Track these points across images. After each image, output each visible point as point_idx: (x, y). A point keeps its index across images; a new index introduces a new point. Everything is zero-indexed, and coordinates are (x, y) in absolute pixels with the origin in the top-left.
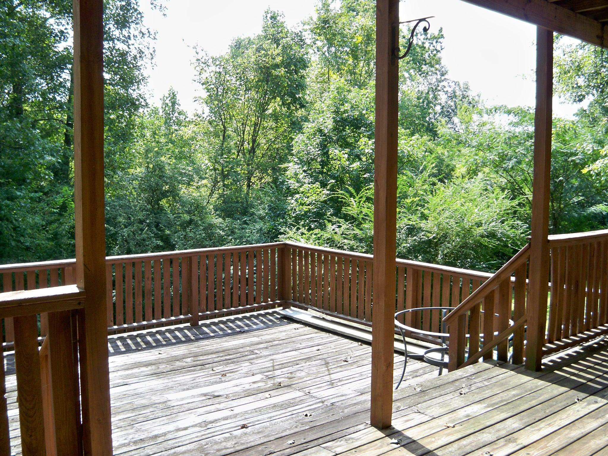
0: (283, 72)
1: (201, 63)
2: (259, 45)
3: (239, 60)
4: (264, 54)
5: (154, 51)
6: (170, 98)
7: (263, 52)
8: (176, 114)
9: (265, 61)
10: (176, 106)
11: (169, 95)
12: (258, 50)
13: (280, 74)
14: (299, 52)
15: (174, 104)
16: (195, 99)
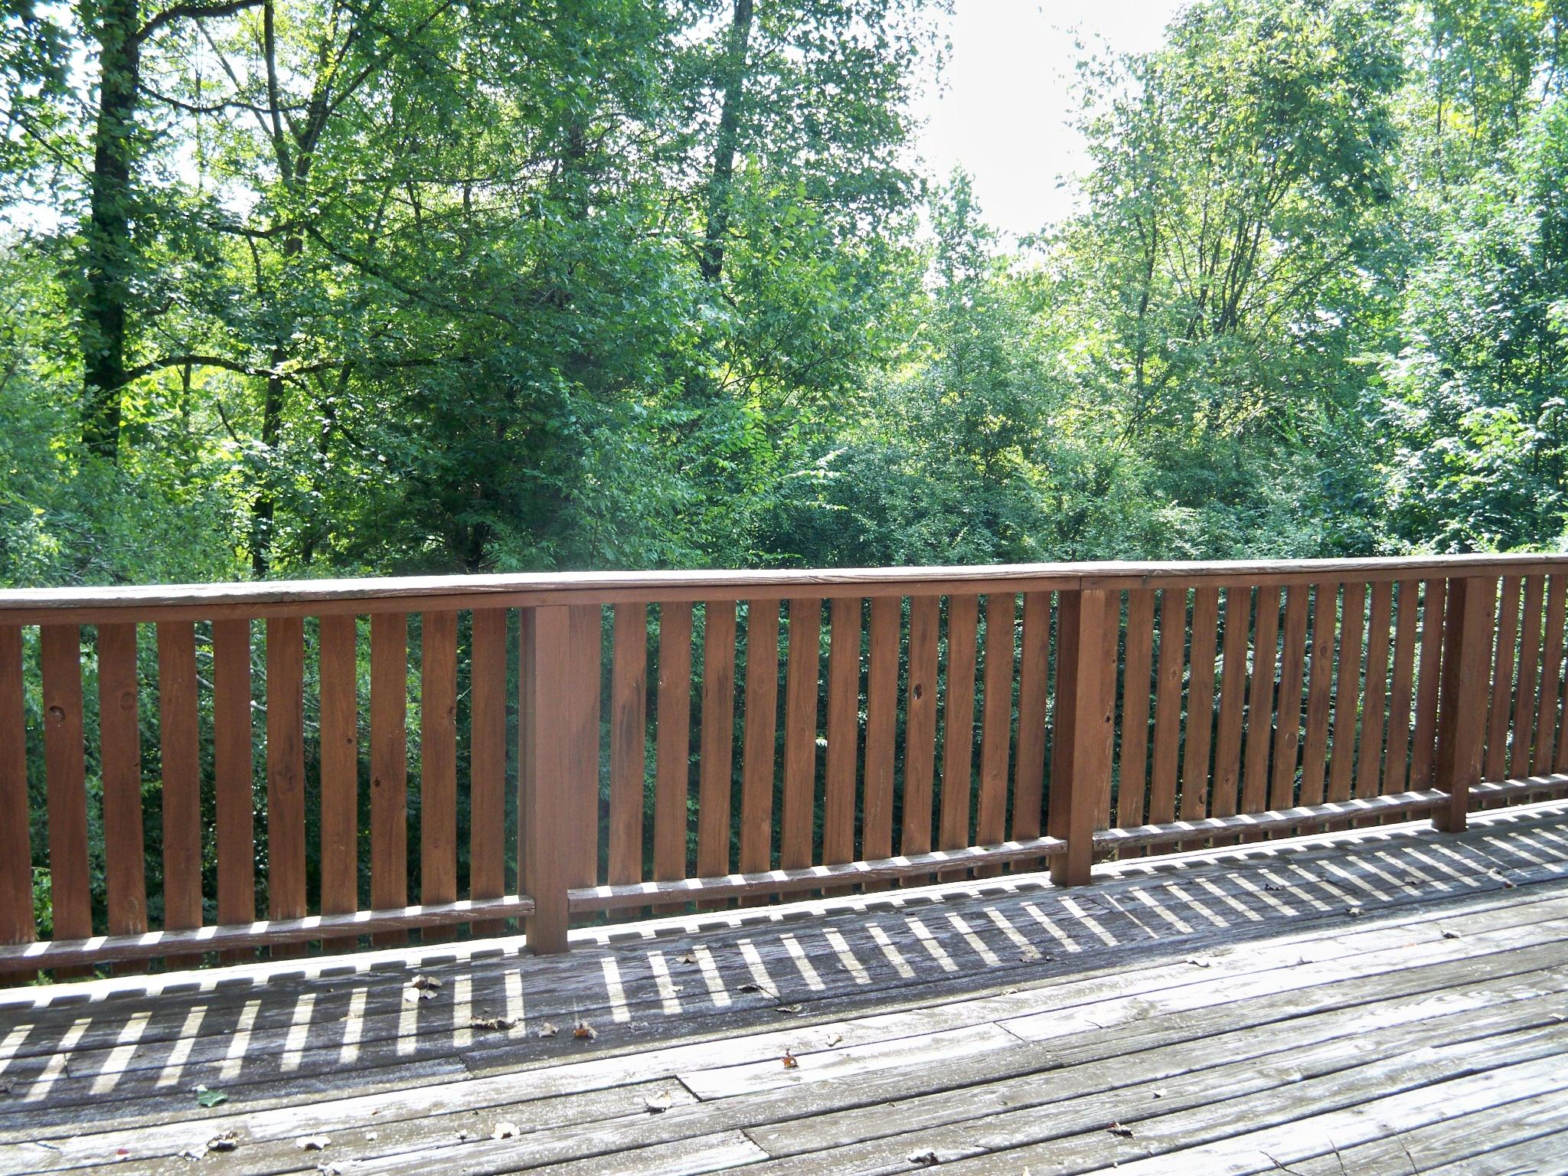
0: (1339, 95)
1: (1088, 73)
2: (1263, 18)
3: (1210, 59)
4: (1285, 39)
5: (949, 47)
6: (952, 193)
7: (1280, 35)
8: (969, 237)
9: (1284, 62)
10: (971, 214)
11: (953, 182)
12: (1267, 30)
13: (1331, 100)
14: (1389, 34)
15: (964, 207)
16: (1059, 181)
